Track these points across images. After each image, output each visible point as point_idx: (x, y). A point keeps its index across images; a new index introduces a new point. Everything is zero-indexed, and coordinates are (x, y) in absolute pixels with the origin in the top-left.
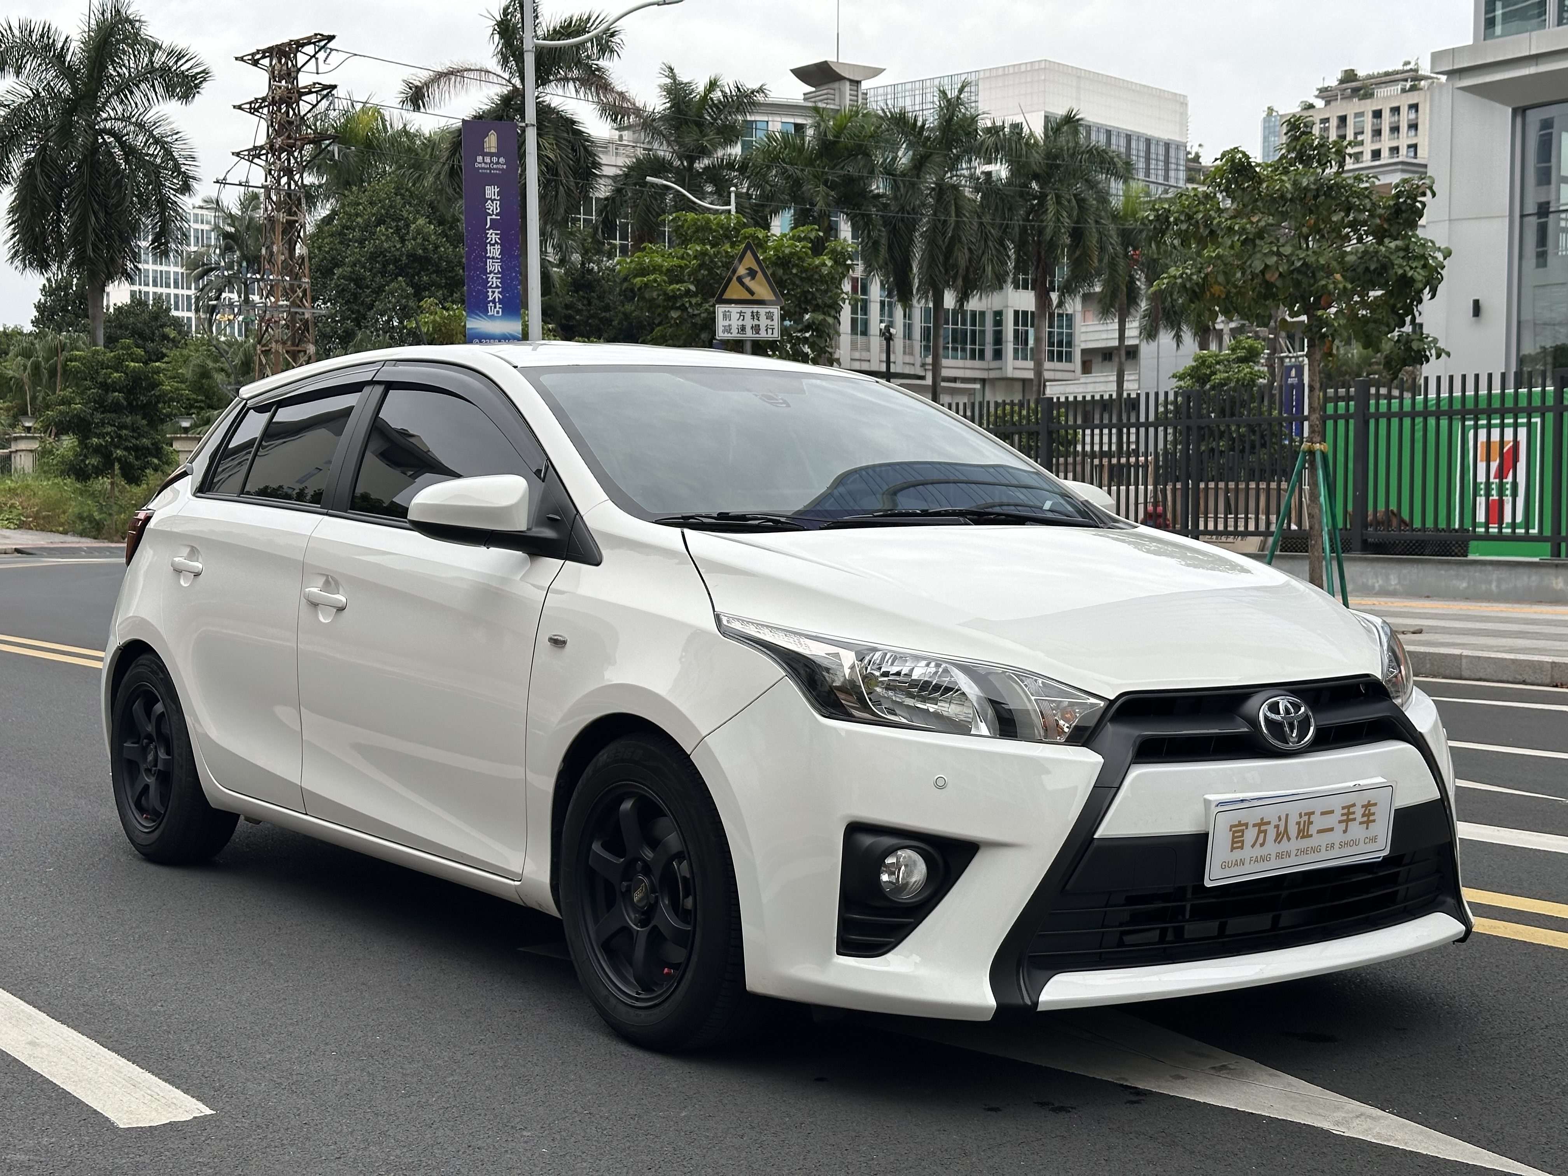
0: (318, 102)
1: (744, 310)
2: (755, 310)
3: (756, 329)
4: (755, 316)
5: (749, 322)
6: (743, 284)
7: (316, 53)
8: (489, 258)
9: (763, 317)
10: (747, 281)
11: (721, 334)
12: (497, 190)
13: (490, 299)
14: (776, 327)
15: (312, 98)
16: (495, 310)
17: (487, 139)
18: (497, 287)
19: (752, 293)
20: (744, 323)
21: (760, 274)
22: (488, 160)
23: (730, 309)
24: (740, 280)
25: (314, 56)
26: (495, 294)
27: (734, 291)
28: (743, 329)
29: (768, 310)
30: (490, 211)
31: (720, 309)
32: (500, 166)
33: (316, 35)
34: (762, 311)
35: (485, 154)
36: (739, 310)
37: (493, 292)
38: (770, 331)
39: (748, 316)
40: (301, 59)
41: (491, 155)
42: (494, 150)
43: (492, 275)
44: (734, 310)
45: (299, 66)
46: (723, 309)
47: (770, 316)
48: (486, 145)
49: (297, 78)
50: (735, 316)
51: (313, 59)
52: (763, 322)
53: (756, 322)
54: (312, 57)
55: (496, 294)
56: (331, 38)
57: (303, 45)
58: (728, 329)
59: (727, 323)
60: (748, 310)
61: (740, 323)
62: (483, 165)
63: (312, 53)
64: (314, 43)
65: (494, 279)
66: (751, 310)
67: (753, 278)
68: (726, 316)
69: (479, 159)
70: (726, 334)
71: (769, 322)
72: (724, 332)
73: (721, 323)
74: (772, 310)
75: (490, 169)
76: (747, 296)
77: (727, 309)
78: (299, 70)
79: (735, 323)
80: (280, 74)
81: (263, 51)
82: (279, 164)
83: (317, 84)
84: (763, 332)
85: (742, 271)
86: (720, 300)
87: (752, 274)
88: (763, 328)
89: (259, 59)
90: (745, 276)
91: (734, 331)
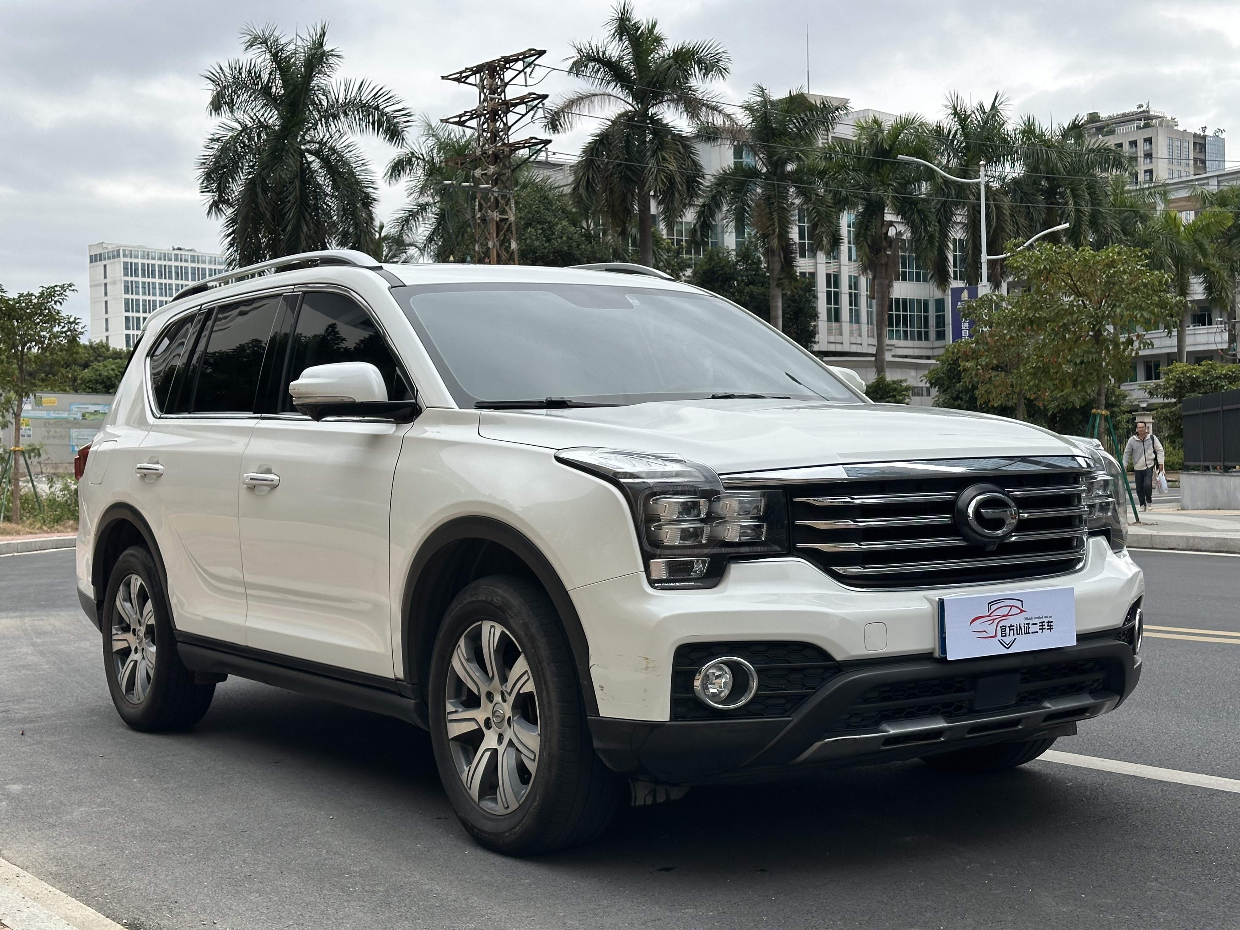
0: (527, 113)
7: (525, 68)
15: (522, 109)
25: (523, 70)
33: (530, 50)
40: (508, 75)
45: (506, 81)
49: (503, 91)
51: (522, 73)
54: (520, 72)
56: (541, 53)
57: (516, 60)
63: (521, 68)
64: (522, 59)
78: (507, 84)
80: (490, 89)
81: (471, 69)
82: (492, 169)
83: (530, 94)
89: (468, 77)
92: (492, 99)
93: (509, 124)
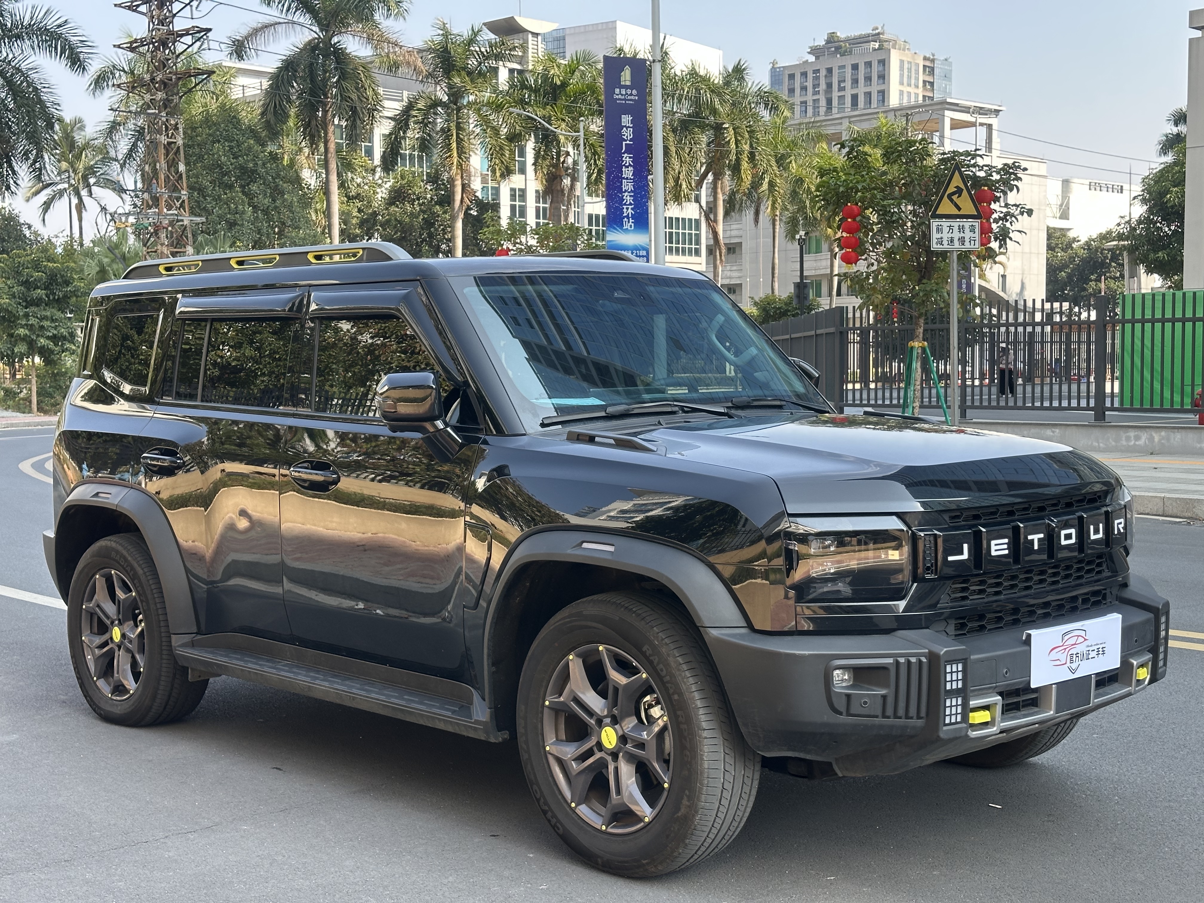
0: (193, 43)
1: (952, 224)
2: (961, 224)
3: (962, 240)
4: (961, 229)
5: (956, 235)
6: (952, 201)
8: (624, 178)
9: (967, 230)
10: (954, 197)
11: (935, 246)
12: (631, 118)
13: (625, 214)
14: (977, 239)
16: (629, 224)
17: (623, 73)
18: (630, 204)
19: (959, 209)
20: (952, 235)
21: (965, 192)
22: (623, 91)
23: (942, 224)
24: (950, 197)
26: (628, 211)
27: (946, 207)
28: (952, 241)
29: (971, 224)
30: (625, 137)
31: (935, 224)
32: (632, 97)
34: (967, 224)
35: (621, 87)
36: (949, 224)
37: (627, 209)
38: (972, 242)
39: (956, 229)
40: (176, 6)
41: (626, 87)
42: (628, 83)
43: (626, 194)
44: (945, 224)
45: (174, 12)
46: (936, 224)
47: (972, 230)
48: (622, 79)
49: (172, 22)
50: (946, 229)
52: (968, 234)
53: (962, 235)
54: (187, 5)
55: (630, 211)
58: (940, 241)
59: (939, 236)
60: (956, 223)
61: (950, 235)
62: (620, 96)
65: (628, 198)
66: (958, 224)
67: (960, 196)
68: (939, 230)
69: (617, 91)
70: (939, 246)
71: (972, 234)
72: (937, 244)
73: (935, 236)
74: (974, 224)
75: (625, 100)
76: (955, 211)
77: (939, 223)
78: (175, 15)
79: (946, 236)
80: (158, 19)
82: (160, 95)
83: (193, 27)
84: (967, 243)
85: (951, 189)
86: (935, 216)
87: (959, 191)
88: (967, 240)
89: (138, 6)
90: (953, 193)
91: (945, 243)
92: (159, 30)
93: (177, 52)
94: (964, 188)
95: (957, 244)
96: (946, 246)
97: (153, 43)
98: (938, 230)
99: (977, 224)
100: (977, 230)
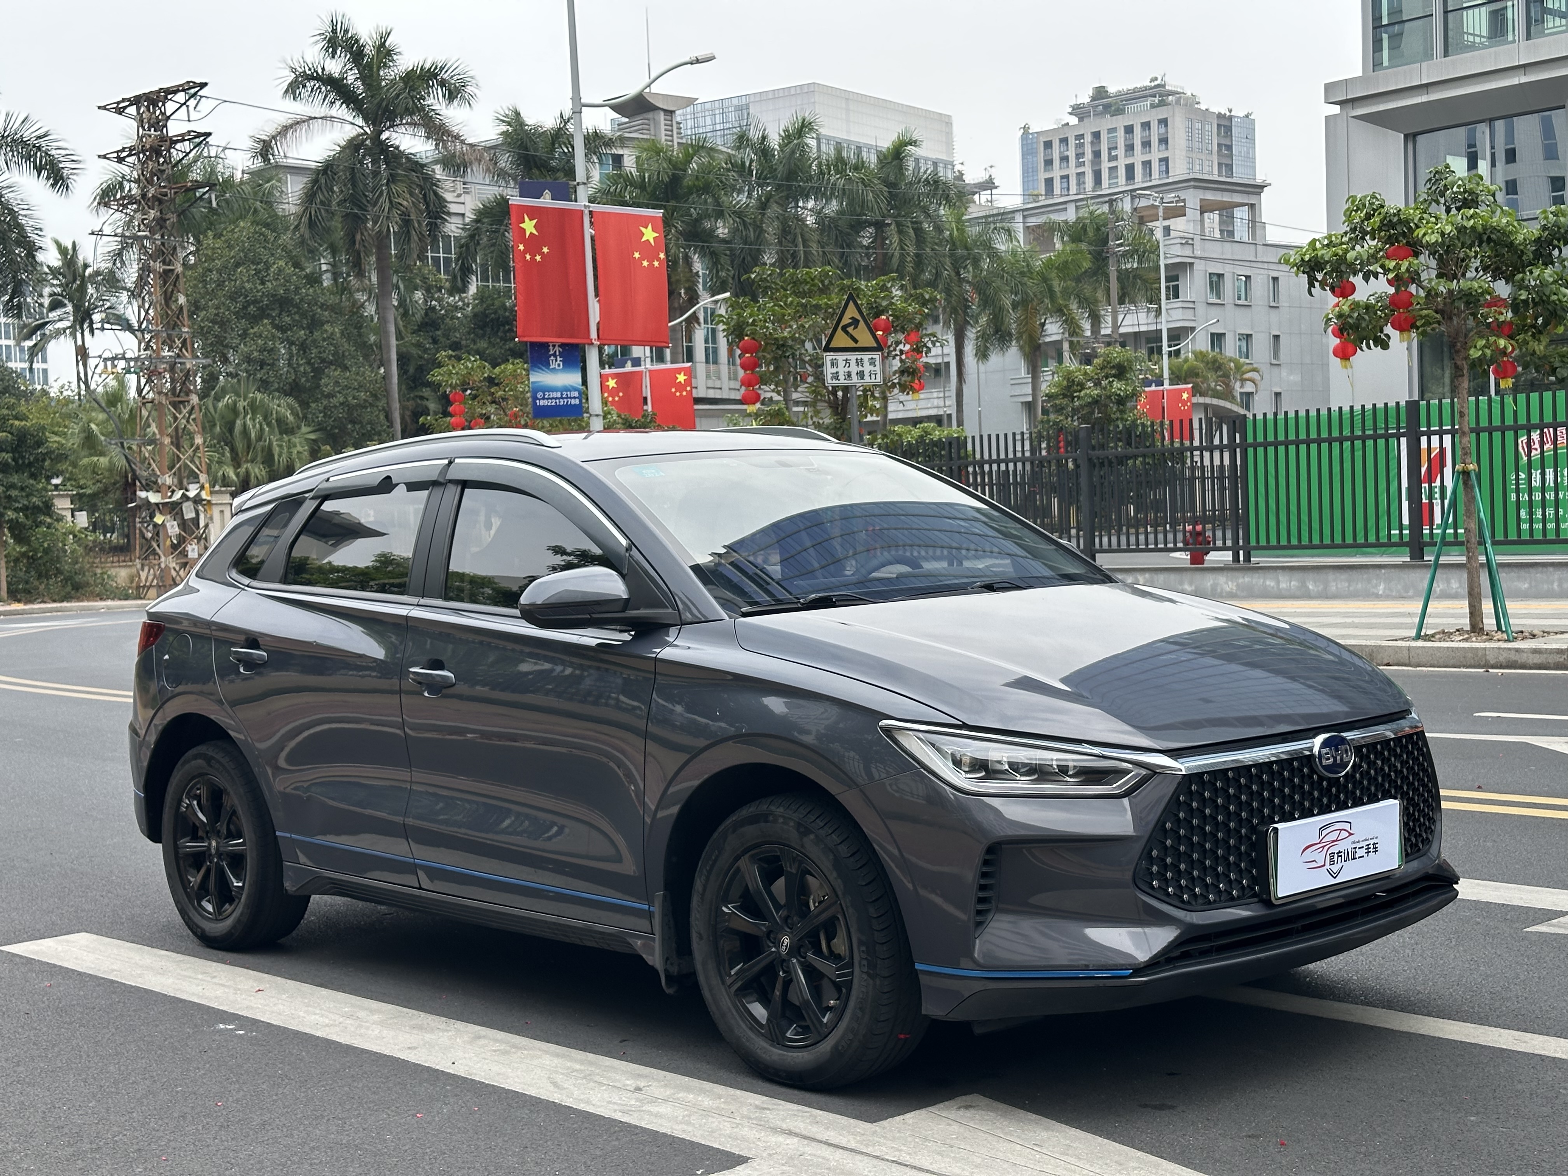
0: (192, 150)
1: (849, 357)
2: (859, 357)
3: (861, 375)
4: (859, 362)
5: (854, 369)
6: (847, 333)
7: (186, 100)
9: (866, 363)
10: (850, 329)
11: (830, 381)
13: (551, 353)
14: (878, 372)
15: (186, 146)
16: (556, 363)
19: (856, 341)
20: (850, 370)
21: (862, 323)
23: (837, 357)
24: (844, 329)
25: (185, 103)
26: (555, 349)
27: (840, 340)
28: (849, 375)
29: (870, 357)
33: (188, 82)
34: (866, 357)
36: (845, 357)
38: (873, 376)
39: (853, 363)
40: (170, 107)
44: (841, 357)
45: (168, 114)
46: (831, 358)
47: (872, 362)
49: (166, 126)
50: (841, 363)
51: (184, 107)
52: (867, 368)
53: (861, 368)
54: (182, 105)
56: (203, 85)
57: (175, 92)
58: (836, 376)
59: (834, 370)
60: (853, 357)
61: (847, 369)
63: (183, 101)
64: (183, 90)
66: (855, 357)
67: (856, 328)
68: (834, 364)
70: (834, 381)
71: (872, 367)
72: (832, 379)
73: (829, 371)
74: (874, 356)
76: (852, 344)
77: (834, 357)
78: (169, 118)
79: (842, 370)
80: (149, 122)
81: (129, 100)
82: (152, 213)
83: (189, 132)
84: (867, 378)
85: (846, 320)
86: (827, 349)
87: (855, 322)
88: (867, 374)
89: (125, 108)
90: (849, 325)
91: (841, 377)
92: (150, 136)
93: (174, 161)
94: (859, 318)
95: (855, 379)
96: (842, 381)
97: (143, 152)
98: (832, 365)
99: (877, 356)
100: (877, 363)
